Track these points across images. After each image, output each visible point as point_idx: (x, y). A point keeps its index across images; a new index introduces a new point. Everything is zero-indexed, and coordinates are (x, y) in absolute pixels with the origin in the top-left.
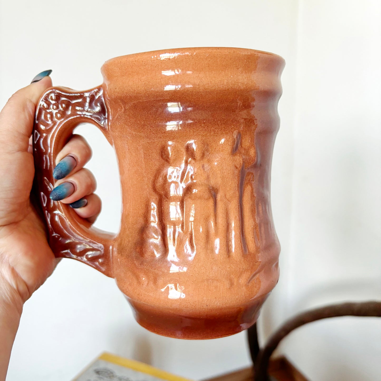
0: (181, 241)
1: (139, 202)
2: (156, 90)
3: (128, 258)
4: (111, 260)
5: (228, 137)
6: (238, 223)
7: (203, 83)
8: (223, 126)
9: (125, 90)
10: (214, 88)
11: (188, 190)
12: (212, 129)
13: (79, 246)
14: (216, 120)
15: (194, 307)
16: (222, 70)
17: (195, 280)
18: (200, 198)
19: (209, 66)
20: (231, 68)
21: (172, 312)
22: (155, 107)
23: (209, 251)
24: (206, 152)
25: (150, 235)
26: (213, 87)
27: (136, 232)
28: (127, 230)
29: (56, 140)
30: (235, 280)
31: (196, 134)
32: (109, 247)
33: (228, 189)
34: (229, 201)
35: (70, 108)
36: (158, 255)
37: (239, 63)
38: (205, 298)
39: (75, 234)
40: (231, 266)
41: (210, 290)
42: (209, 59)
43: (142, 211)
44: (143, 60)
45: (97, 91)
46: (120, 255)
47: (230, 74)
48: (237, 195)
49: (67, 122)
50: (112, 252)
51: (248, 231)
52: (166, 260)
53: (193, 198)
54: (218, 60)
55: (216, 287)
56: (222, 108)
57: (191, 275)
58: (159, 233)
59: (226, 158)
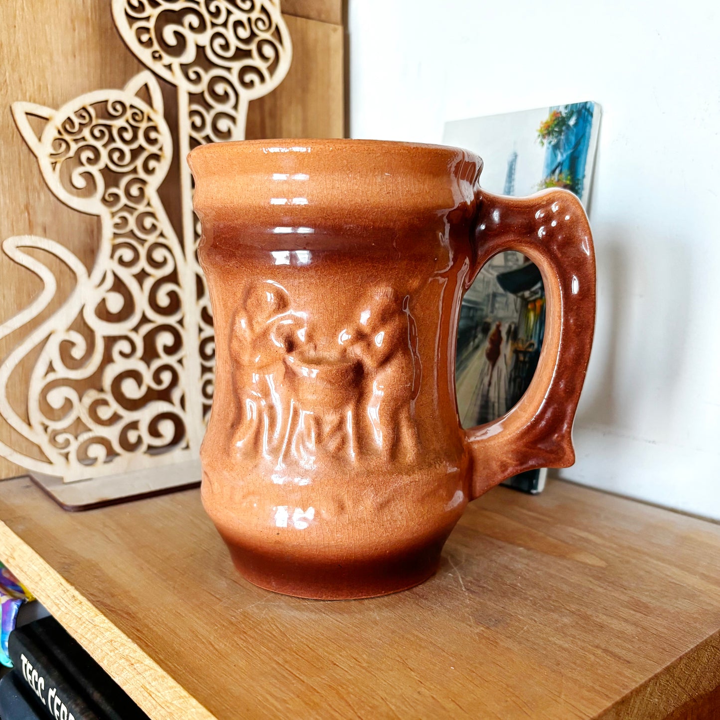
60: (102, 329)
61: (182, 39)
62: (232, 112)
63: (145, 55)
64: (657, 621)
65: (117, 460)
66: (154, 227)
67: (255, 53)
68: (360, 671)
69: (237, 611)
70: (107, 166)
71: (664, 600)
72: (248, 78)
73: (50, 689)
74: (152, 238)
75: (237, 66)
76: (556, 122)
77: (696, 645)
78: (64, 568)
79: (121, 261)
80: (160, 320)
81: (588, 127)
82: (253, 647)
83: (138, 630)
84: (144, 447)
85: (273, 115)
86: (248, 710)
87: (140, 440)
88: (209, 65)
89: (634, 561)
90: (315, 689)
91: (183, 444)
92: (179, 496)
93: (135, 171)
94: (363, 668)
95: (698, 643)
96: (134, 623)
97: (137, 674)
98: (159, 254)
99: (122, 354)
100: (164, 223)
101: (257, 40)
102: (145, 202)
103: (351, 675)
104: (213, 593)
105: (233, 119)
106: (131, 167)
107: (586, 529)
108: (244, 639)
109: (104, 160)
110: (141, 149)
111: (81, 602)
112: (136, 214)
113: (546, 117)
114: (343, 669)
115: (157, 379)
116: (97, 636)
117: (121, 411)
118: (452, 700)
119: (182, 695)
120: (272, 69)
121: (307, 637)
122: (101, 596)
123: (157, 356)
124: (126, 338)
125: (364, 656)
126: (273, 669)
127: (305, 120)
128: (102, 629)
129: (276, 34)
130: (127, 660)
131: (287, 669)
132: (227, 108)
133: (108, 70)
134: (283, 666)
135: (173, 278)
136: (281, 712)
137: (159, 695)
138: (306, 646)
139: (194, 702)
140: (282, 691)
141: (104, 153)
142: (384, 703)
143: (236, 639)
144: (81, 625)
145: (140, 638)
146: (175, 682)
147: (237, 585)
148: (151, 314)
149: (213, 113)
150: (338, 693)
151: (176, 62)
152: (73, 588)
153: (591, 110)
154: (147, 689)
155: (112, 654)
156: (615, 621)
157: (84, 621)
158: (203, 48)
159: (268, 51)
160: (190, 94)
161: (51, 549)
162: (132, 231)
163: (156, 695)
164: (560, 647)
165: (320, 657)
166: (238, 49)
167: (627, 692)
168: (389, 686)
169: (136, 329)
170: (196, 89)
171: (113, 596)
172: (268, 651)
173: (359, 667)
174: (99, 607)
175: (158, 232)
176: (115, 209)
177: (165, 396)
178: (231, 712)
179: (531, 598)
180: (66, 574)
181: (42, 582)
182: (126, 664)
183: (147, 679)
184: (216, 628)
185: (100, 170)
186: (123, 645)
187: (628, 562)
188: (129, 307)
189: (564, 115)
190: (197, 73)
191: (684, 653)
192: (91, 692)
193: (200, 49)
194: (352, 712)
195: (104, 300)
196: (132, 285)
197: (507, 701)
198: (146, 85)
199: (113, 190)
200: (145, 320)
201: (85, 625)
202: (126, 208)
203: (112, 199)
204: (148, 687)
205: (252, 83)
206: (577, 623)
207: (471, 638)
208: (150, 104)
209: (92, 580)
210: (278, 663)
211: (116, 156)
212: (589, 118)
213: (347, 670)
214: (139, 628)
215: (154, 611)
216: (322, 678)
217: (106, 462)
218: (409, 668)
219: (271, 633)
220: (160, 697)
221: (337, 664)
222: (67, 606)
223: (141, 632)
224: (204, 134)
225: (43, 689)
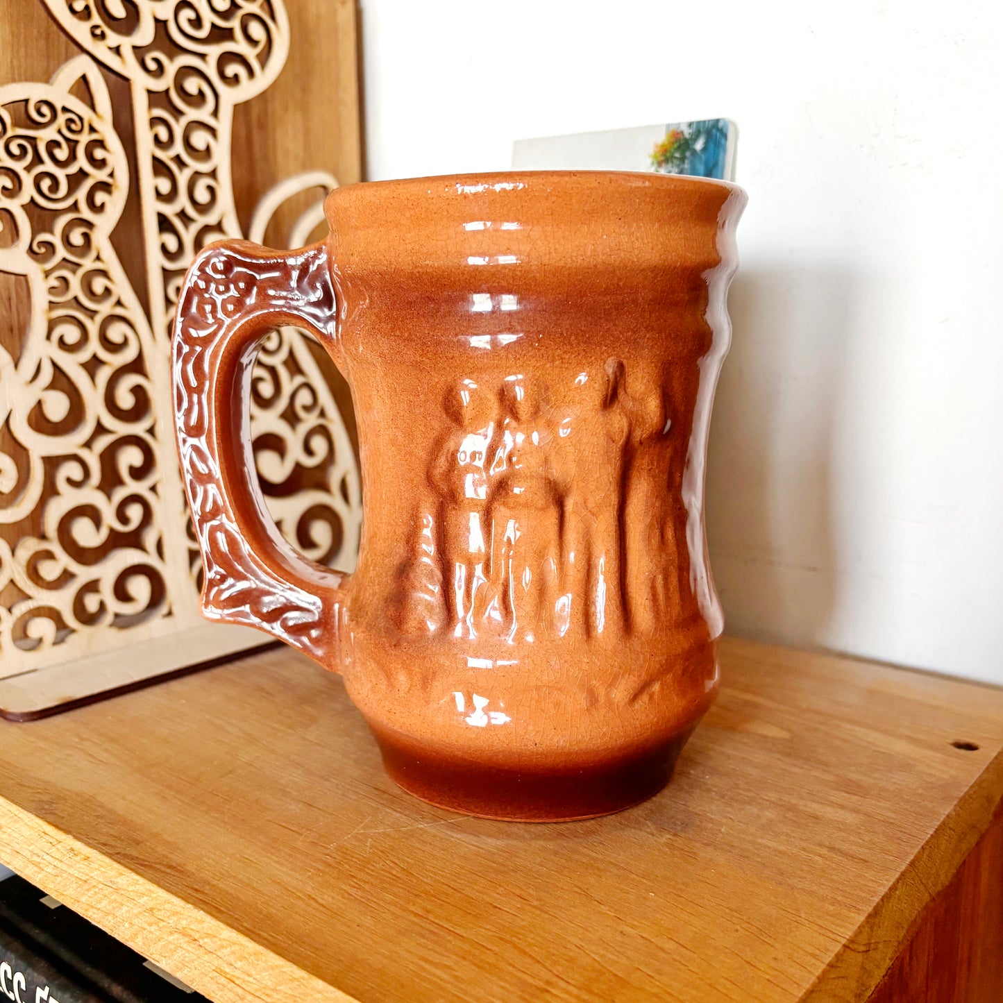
0: (482, 599)
1: (397, 508)
2: (436, 265)
3: (369, 631)
4: (337, 633)
5: (594, 372)
6: (614, 565)
7: (538, 252)
8: (582, 346)
9: (371, 259)
10: (563, 262)
11: (501, 488)
12: (556, 354)
13: (266, 599)
14: (565, 335)
15: (506, 746)
16: (582, 223)
17: (509, 686)
18: (526, 505)
19: (552, 214)
20: (604, 218)
21: (459, 754)
22: (434, 300)
23: (543, 625)
24: (542, 404)
25: (417, 583)
26: (560, 260)
27: (389, 573)
28: (371, 568)
29: (221, 361)
30: (601, 692)
31: (521, 363)
32: (333, 606)
33: (593, 488)
34: (593, 514)
35: (255, 289)
36: (432, 626)
37: (622, 206)
38: (531, 728)
39: (259, 572)
40: (591, 660)
41: (542, 710)
42: (554, 199)
43: (402, 530)
44: (409, 197)
45: (315, 254)
46: (354, 622)
47: (601, 231)
48: (613, 502)
49: (247, 322)
50: (339, 616)
51: (636, 583)
52: (449, 640)
53: (512, 505)
54: (574, 201)
55: (557, 705)
56: (582, 307)
57: (503, 674)
58: (436, 579)
59: (588, 418)
60: (40, 446)
61: (133, 9)
62: (211, 121)
63: (80, 31)
64: (879, 804)
65: (72, 639)
66: (108, 291)
67: (238, 33)
68: (533, 913)
69: (329, 847)
70: (32, 200)
71: (877, 775)
72: (231, 69)
73: (38, 988)
74: (105, 309)
75: (214, 51)
76: (676, 146)
77: (934, 830)
78: (43, 809)
79: (62, 343)
80: (122, 429)
81: (722, 154)
82: (372, 895)
83: (196, 890)
84: (108, 618)
85: (263, 126)
86: (403, 986)
87: (102, 606)
88: (175, 49)
89: (823, 728)
90: (483, 946)
91: (164, 610)
92: (175, 685)
93: (75, 207)
94: (534, 907)
95: (936, 827)
96: (186, 881)
97: (206, 954)
98: (116, 333)
99: (70, 481)
100: (122, 287)
101: (240, 13)
102: (93, 254)
103: (523, 920)
104: (284, 824)
105: (212, 131)
106: (70, 202)
107: (747, 689)
108: (356, 885)
109: (28, 191)
110: (82, 174)
111: (89, 858)
112: (81, 272)
113: (662, 138)
114: (508, 912)
115: (123, 518)
116: (122, 905)
117: (74, 567)
118: (668, 938)
119: (296, 976)
120: (264, 58)
121: (442, 873)
122: (119, 845)
123: (120, 482)
124: (75, 458)
125: (532, 892)
126: (413, 922)
127: (307, 133)
128: (132, 894)
129: (266, 6)
130: (184, 935)
131: (433, 922)
132: (204, 114)
133: (22, 51)
134: (427, 919)
135: (137, 366)
136: (448, 982)
137: (251, 979)
138: (446, 887)
139: (320, 984)
140: (437, 953)
141: (27, 180)
142: (582, 953)
143: (343, 887)
144: (88, 890)
145: (204, 901)
146: (281, 958)
147: (314, 809)
148: (109, 421)
149: (184, 121)
150: (515, 947)
151: (126, 43)
152: (71, 837)
153: (724, 130)
154: (225, 972)
155: (153, 928)
156: (829, 809)
157: (95, 884)
158: (165, 22)
159: (256, 30)
160: (149, 92)
161: (12, 781)
162: (76, 298)
163: (244, 981)
164: (776, 850)
165: (472, 900)
166: (214, 26)
167: (877, 899)
168: (580, 929)
169: (88, 445)
170: (159, 85)
171: (138, 843)
172: (397, 900)
173: (529, 907)
174: (122, 861)
175: (113, 300)
176: (49, 266)
177: (133, 540)
178: (380, 992)
179: (715, 789)
180: (51, 818)
181: (5, 832)
182: (182, 941)
183: (224, 959)
184: (310, 874)
185: (23, 206)
186: (175, 913)
187: (816, 730)
188: (77, 412)
189: (687, 136)
190: (156, 60)
191: (924, 842)
192: (106, 986)
193: (161, 24)
194: (545, 970)
195: (39, 403)
196: (80, 378)
197: (737, 930)
198: (84, 78)
199: (45, 237)
200: (100, 429)
201: (97, 890)
202: (65, 263)
203: (43, 250)
204: (227, 970)
205: (236, 79)
206: (786, 817)
207: (660, 850)
208: (92, 107)
209: (96, 823)
210: (416, 915)
211: (46, 184)
212: (723, 141)
213: (514, 913)
214: (196, 887)
215: (208, 859)
216: (486, 929)
217: (55, 643)
218: (595, 900)
219: (390, 873)
220: (252, 983)
221: (499, 906)
222: (59, 865)
223: (202, 892)
224: (172, 152)
225: (24, 989)
